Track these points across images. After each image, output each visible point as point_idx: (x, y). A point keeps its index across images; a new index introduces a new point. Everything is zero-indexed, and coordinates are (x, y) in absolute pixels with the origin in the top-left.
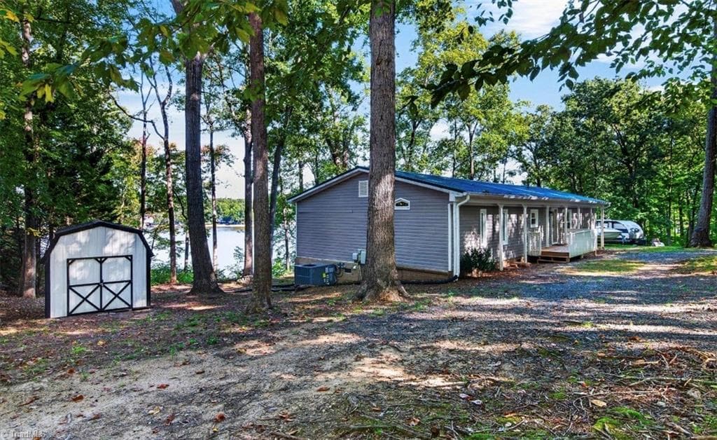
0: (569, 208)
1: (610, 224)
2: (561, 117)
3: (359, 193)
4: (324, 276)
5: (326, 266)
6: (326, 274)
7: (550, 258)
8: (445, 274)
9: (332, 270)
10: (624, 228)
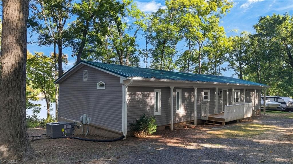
0: (235, 89)
1: (276, 99)
2: (252, 37)
3: (84, 79)
4: (63, 130)
5: (65, 124)
6: (65, 129)
7: (212, 122)
8: (119, 134)
9: (70, 126)
10: (283, 101)
